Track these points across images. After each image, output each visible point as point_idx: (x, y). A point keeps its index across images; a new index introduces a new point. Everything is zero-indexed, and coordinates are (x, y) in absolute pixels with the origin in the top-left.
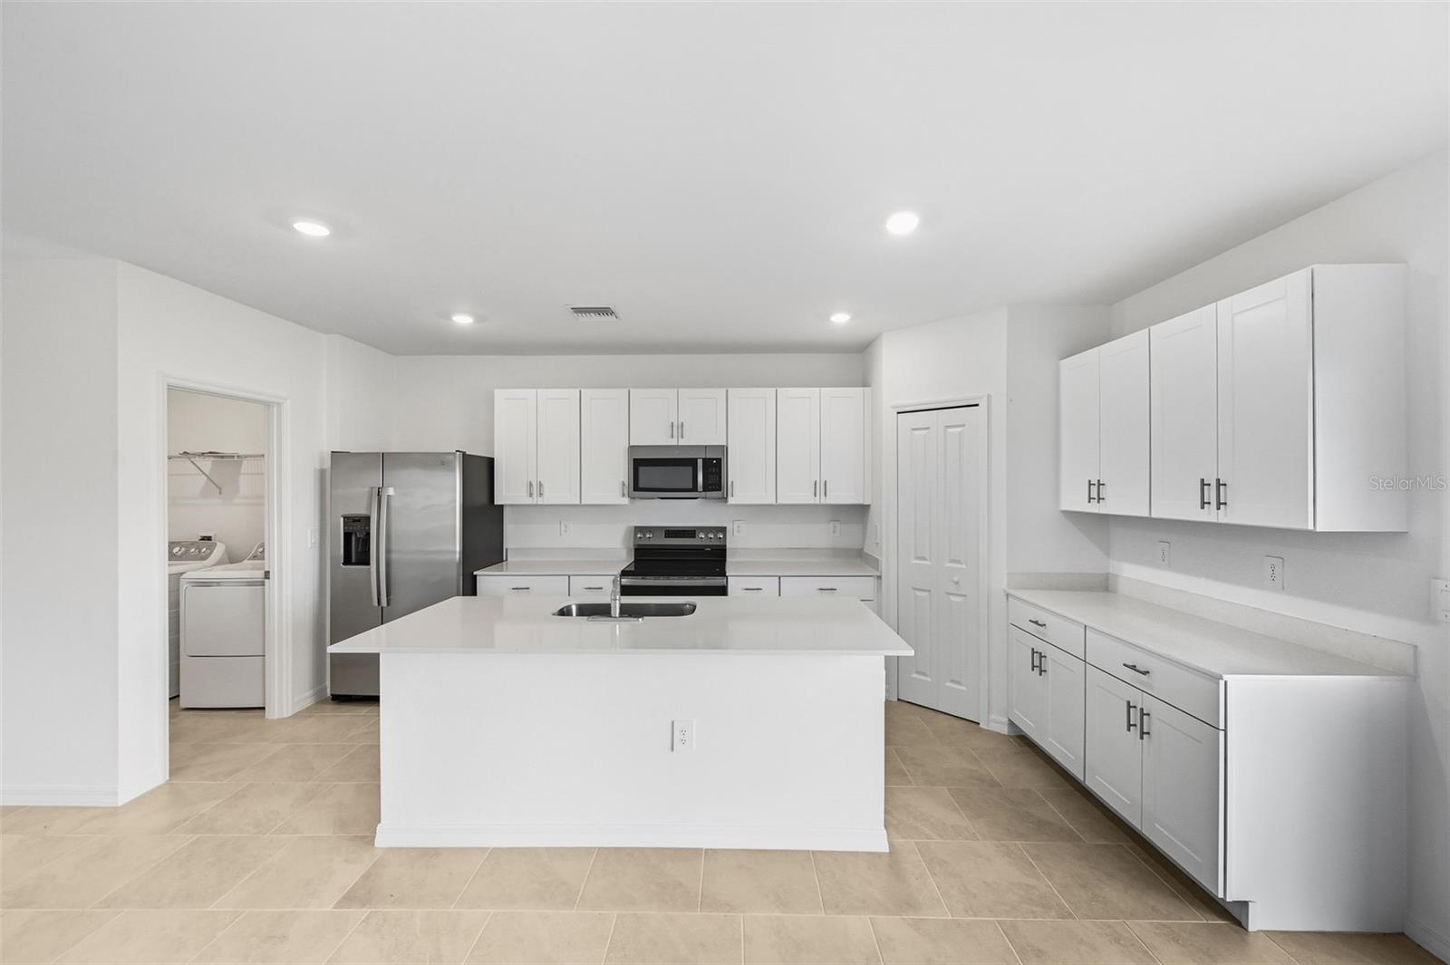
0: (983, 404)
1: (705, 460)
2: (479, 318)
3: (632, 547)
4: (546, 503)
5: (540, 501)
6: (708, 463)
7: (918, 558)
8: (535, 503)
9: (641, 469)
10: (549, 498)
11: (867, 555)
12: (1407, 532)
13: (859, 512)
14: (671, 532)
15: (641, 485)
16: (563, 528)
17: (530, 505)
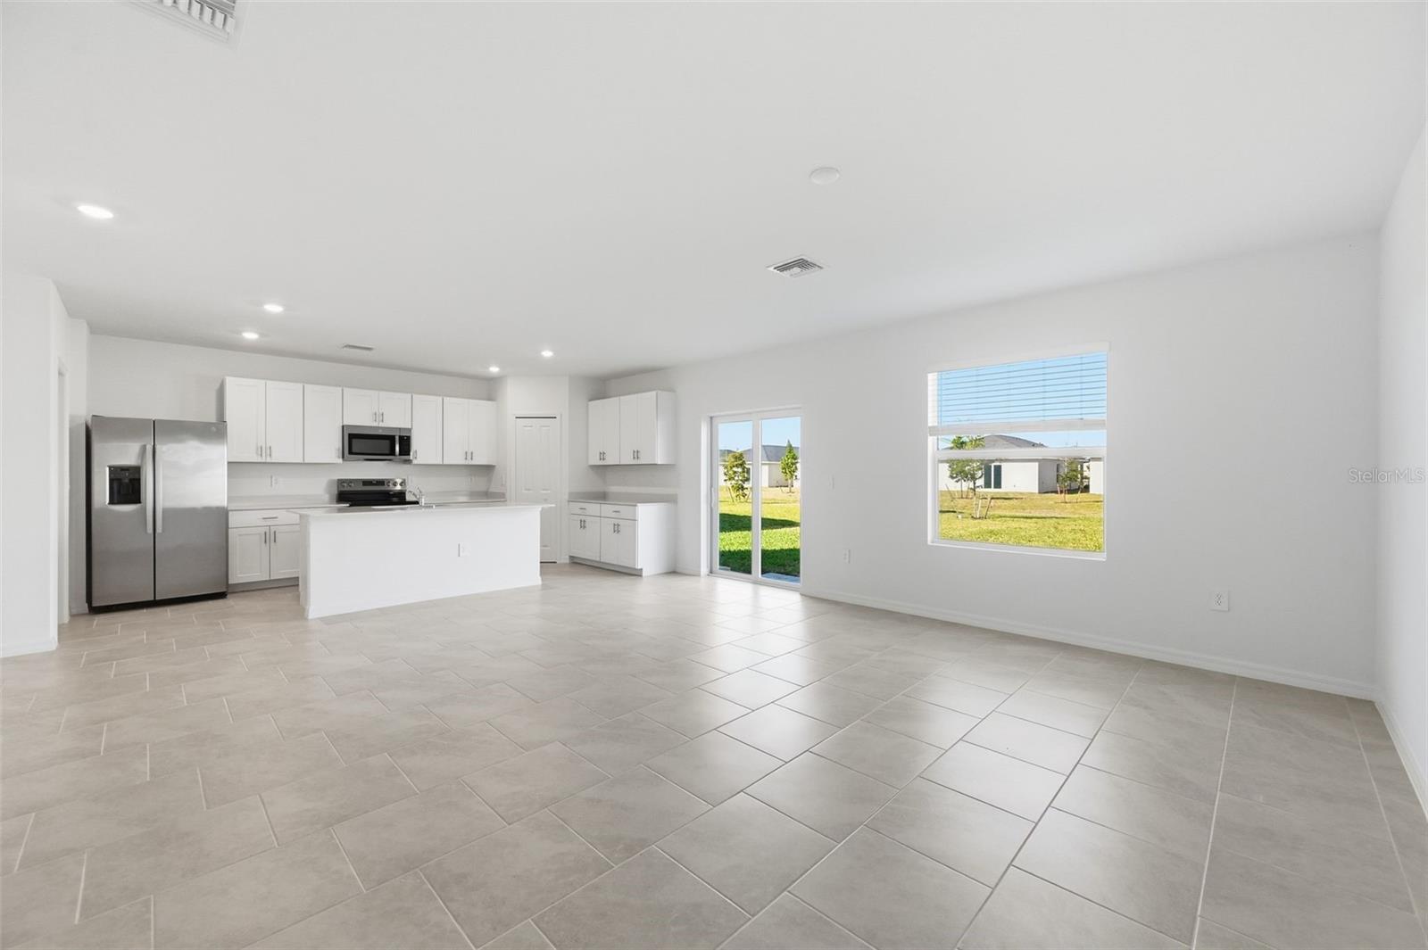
0: (558, 417)
1: (400, 437)
2: (261, 335)
3: (336, 492)
4: (273, 461)
5: (269, 460)
6: (401, 438)
7: (526, 489)
8: (264, 461)
9: (354, 440)
10: (277, 457)
11: (491, 493)
12: (674, 465)
13: (488, 469)
14: (366, 483)
15: (354, 451)
16: (274, 482)
17: (260, 463)
